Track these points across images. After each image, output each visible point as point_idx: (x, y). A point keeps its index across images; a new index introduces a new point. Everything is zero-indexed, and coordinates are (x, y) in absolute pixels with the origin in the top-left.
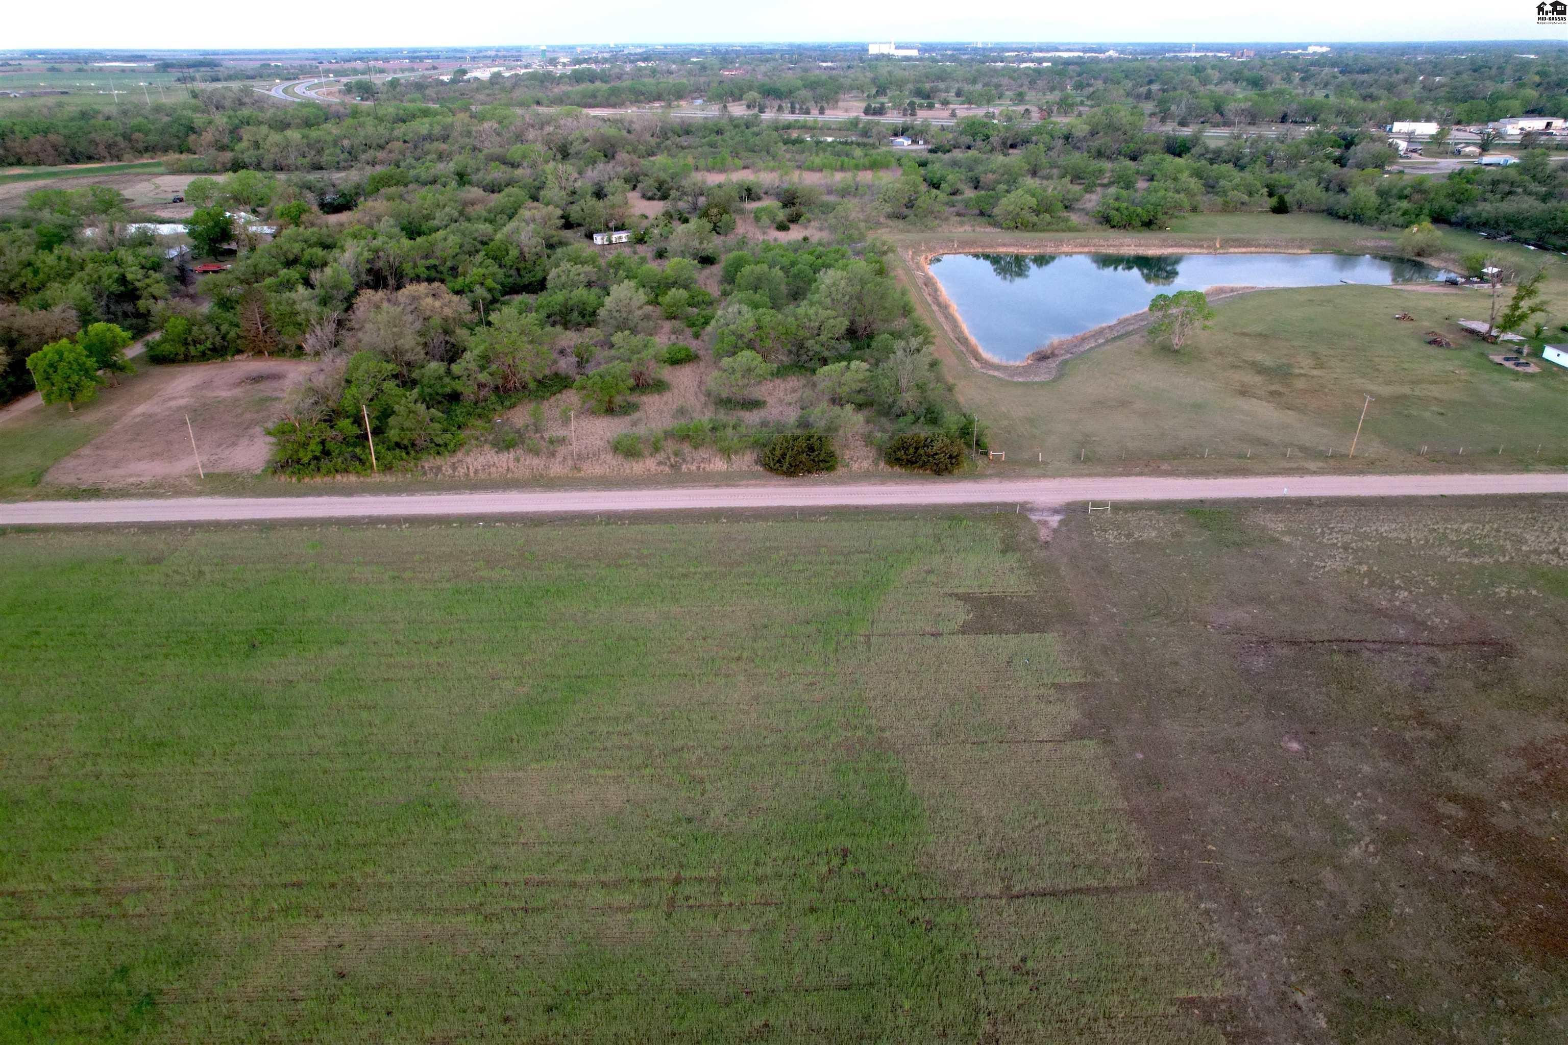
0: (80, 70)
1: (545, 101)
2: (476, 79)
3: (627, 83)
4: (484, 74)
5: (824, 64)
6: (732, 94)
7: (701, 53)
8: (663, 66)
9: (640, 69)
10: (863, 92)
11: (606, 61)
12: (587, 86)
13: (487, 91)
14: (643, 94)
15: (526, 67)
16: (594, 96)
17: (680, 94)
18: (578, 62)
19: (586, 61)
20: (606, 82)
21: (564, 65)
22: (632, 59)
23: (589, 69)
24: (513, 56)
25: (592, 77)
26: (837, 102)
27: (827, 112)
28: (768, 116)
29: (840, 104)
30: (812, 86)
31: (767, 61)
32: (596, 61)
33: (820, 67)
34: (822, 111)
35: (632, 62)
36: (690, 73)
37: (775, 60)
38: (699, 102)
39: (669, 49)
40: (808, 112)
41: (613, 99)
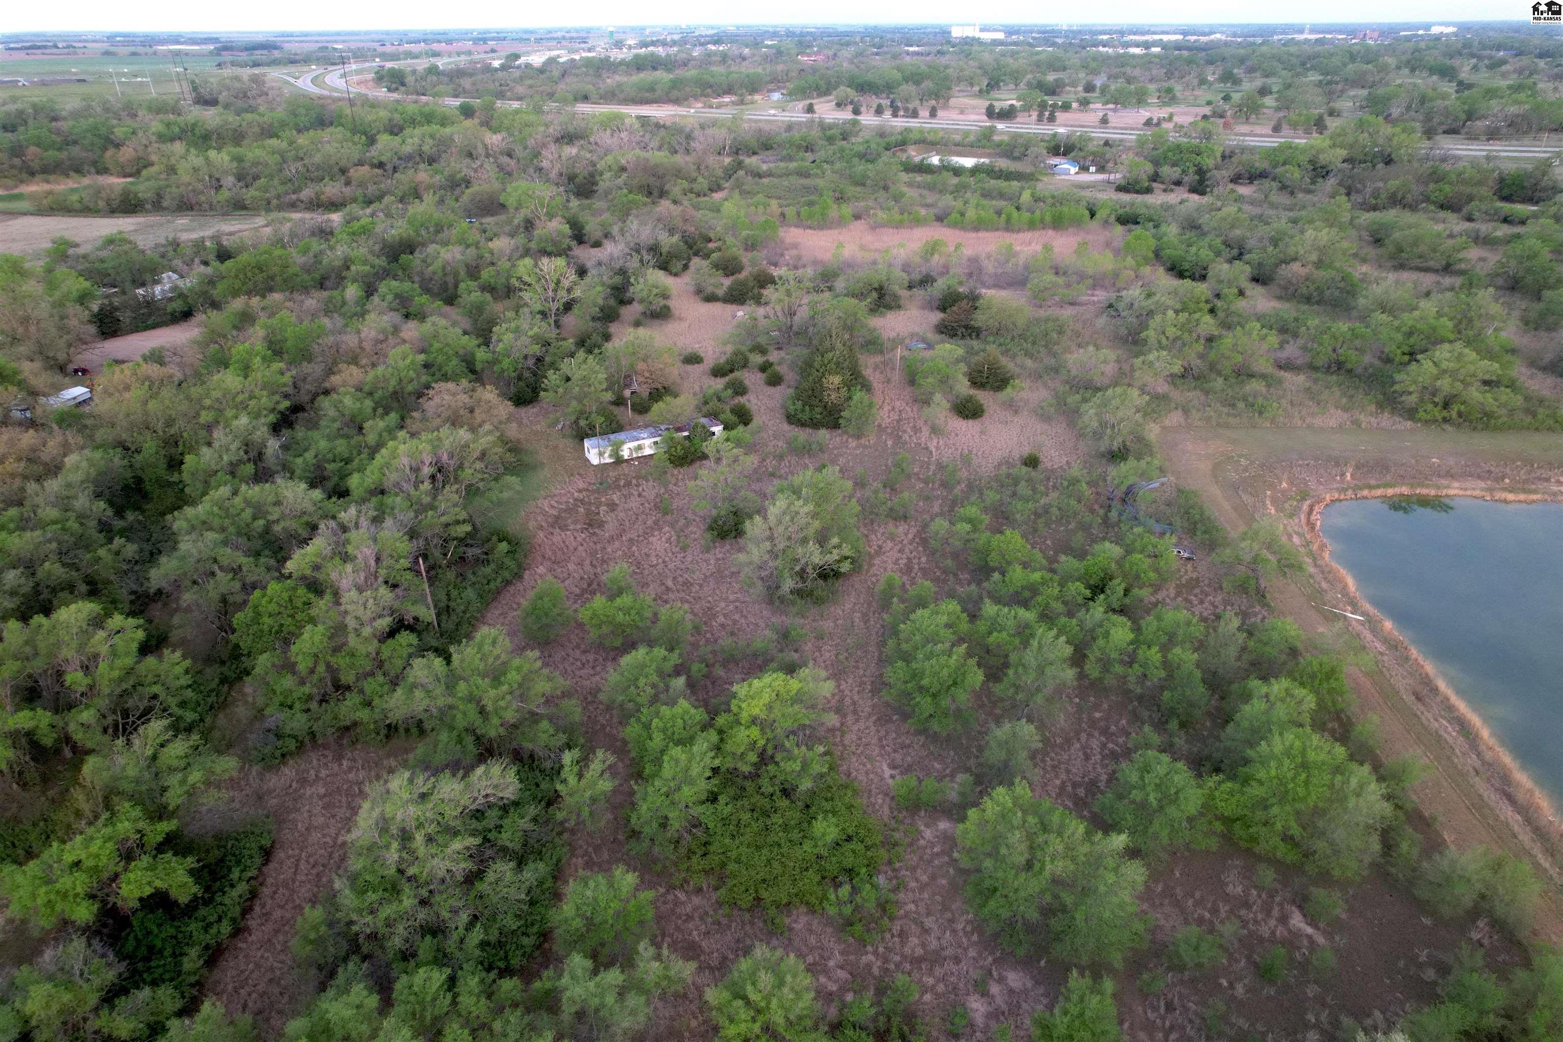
0: (134, 54)
1: (594, 96)
2: (528, 66)
3: (692, 73)
4: (537, 59)
5: (911, 49)
6: (817, 88)
7: (774, 35)
8: (735, 50)
9: (709, 55)
10: (972, 85)
11: (674, 43)
12: (647, 76)
13: (530, 82)
14: (711, 87)
15: (589, 50)
16: (652, 89)
17: (754, 86)
18: (644, 45)
19: (653, 43)
20: (669, 70)
21: (630, 47)
22: (701, 42)
23: (652, 54)
24: (581, 38)
25: (655, 63)
26: (948, 99)
27: (940, 113)
28: (868, 119)
29: (953, 101)
30: (915, 78)
31: (848, 44)
32: (664, 44)
33: (908, 53)
34: (933, 114)
35: (702, 44)
36: (765, 58)
37: (856, 43)
38: (776, 96)
39: (741, 31)
40: (915, 114)
41: (675, 94)
